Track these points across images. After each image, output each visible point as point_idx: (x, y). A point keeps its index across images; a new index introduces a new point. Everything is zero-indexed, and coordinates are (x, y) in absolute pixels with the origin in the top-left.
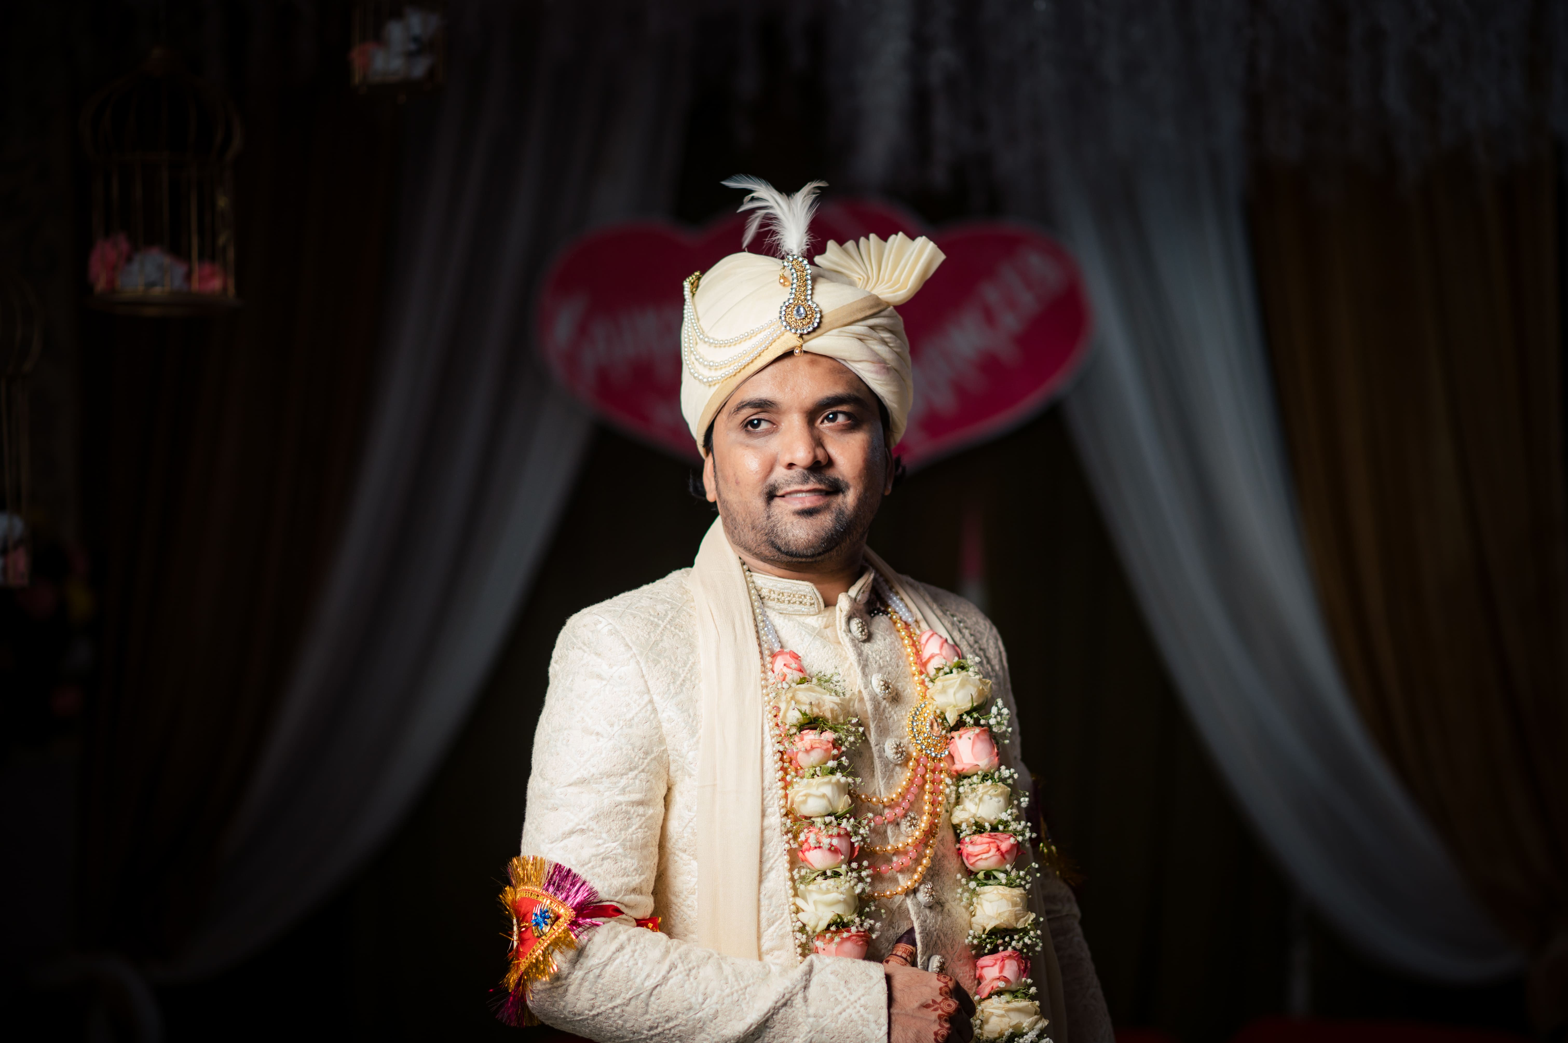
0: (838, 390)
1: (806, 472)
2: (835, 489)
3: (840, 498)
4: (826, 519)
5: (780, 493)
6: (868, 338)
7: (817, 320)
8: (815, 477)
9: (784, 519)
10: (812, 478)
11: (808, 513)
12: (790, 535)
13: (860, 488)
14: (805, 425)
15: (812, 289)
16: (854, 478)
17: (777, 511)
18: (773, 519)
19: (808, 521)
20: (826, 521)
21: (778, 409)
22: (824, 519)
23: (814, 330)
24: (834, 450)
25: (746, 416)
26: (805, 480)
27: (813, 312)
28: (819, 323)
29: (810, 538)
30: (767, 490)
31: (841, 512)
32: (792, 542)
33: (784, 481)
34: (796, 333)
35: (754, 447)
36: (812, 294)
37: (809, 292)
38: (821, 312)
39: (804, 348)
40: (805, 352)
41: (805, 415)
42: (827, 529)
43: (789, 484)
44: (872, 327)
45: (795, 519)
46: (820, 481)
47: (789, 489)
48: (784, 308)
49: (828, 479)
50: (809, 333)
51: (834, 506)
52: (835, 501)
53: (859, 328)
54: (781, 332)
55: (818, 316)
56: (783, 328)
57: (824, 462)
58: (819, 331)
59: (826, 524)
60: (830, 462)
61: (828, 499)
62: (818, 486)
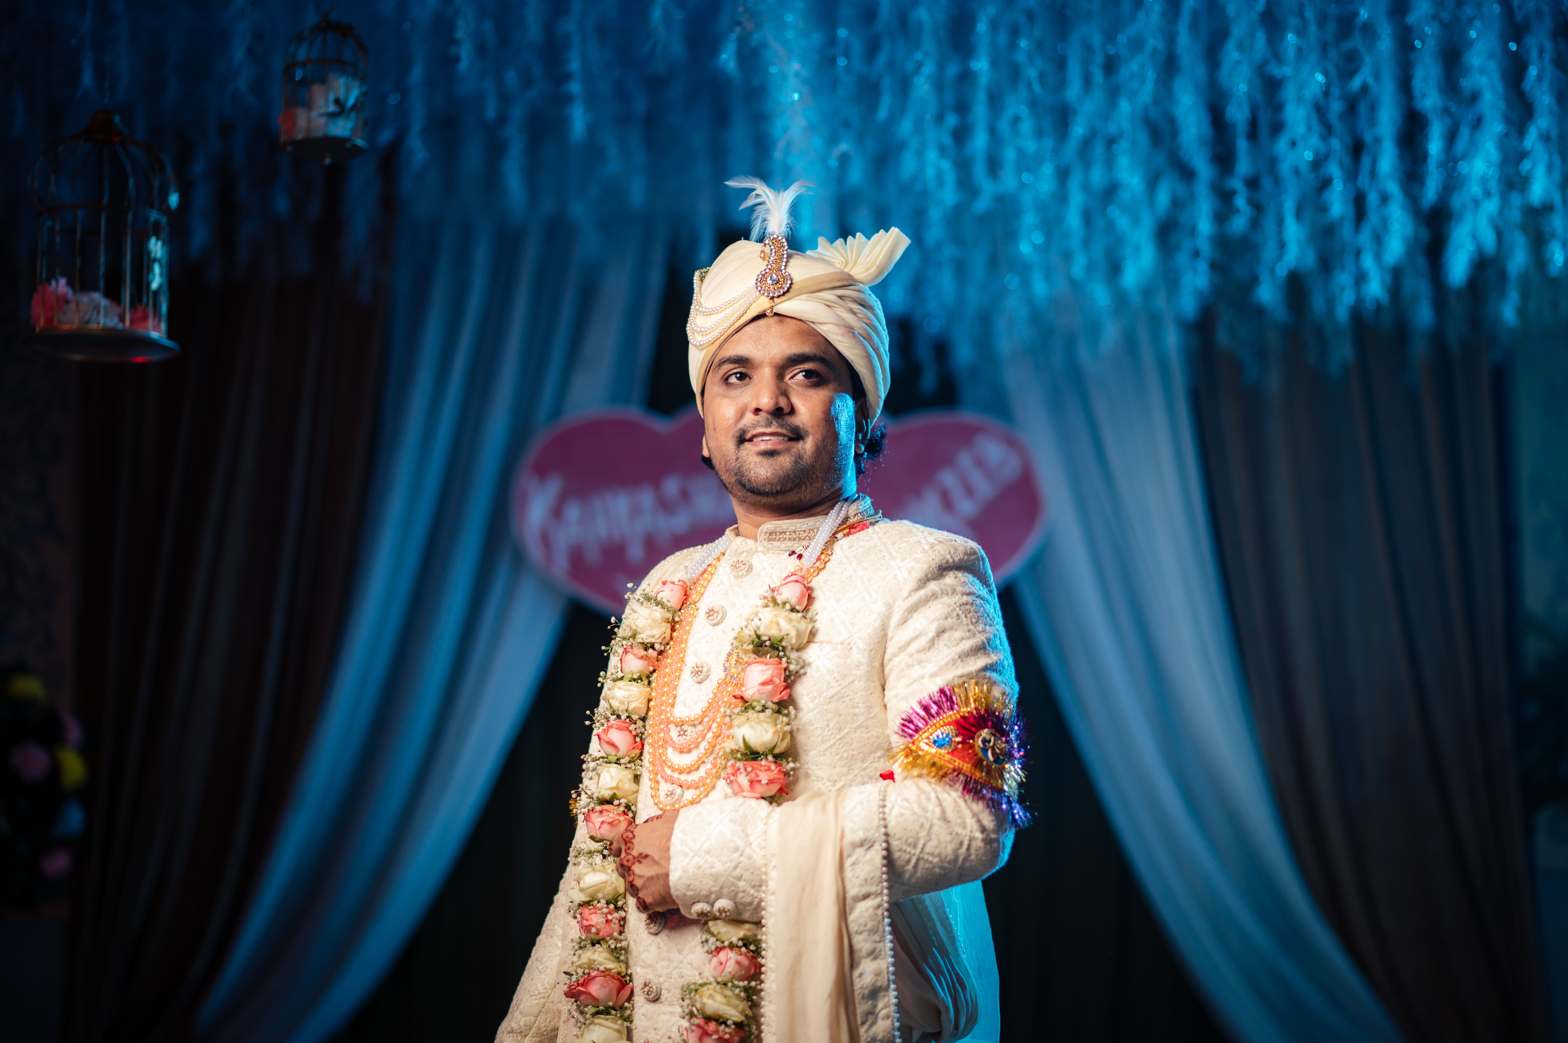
0: (805, 348)
1: (769, 417)
2: (796, 435)
3: (800, 445)
4: (785, 460)
5: (748, 436)
6: (836, 305)
7: (788, 286)
8: (777, 422)
9: (749, 460)
10: (774, 423)
11: (770, 454)
12: (752, 472)
13: (819, 436)
14: (774, 378)
15: (787, 262)
16: (813, 426)
17: (745, 453)
18: (740, 460)
19: (769, 461)
20: (785, 462)
21: (752, 364)
22: (783, 461)
23: (784, 294)
24: (796, 401)
25: (726, 371)
26: (769, 425)
27: (784, 278)
28: (789, 289)
29: (769, 475)
30: (738, 434)
31: (799, 457)
32: (753, 479)
33: (750, 425)
34: (768, 296)
35: (730, 397)
36: (786, 266)
37: (784, 264)
38: (791, 280)
39: (775, 311)
40: (776, 314)
41: (775, 370)
42: (785, 469)
43: (755, 427)
44: (840, 297)
45: (757, 459)
46: (782, 426)
47: (754, 432)
48: (760, 276)
49: (789, 425)
50: (779, 296)
51: (794, 451)
52: (795, 446)
53: (829, 295)
54: (756, 296)
55: (789, 282)
56: (758, 293)
57: (787, 410)
58: (788, 296)
59: (785, 465)
60: (792, 411)
61: (789, 444)
62: (779, 430)
